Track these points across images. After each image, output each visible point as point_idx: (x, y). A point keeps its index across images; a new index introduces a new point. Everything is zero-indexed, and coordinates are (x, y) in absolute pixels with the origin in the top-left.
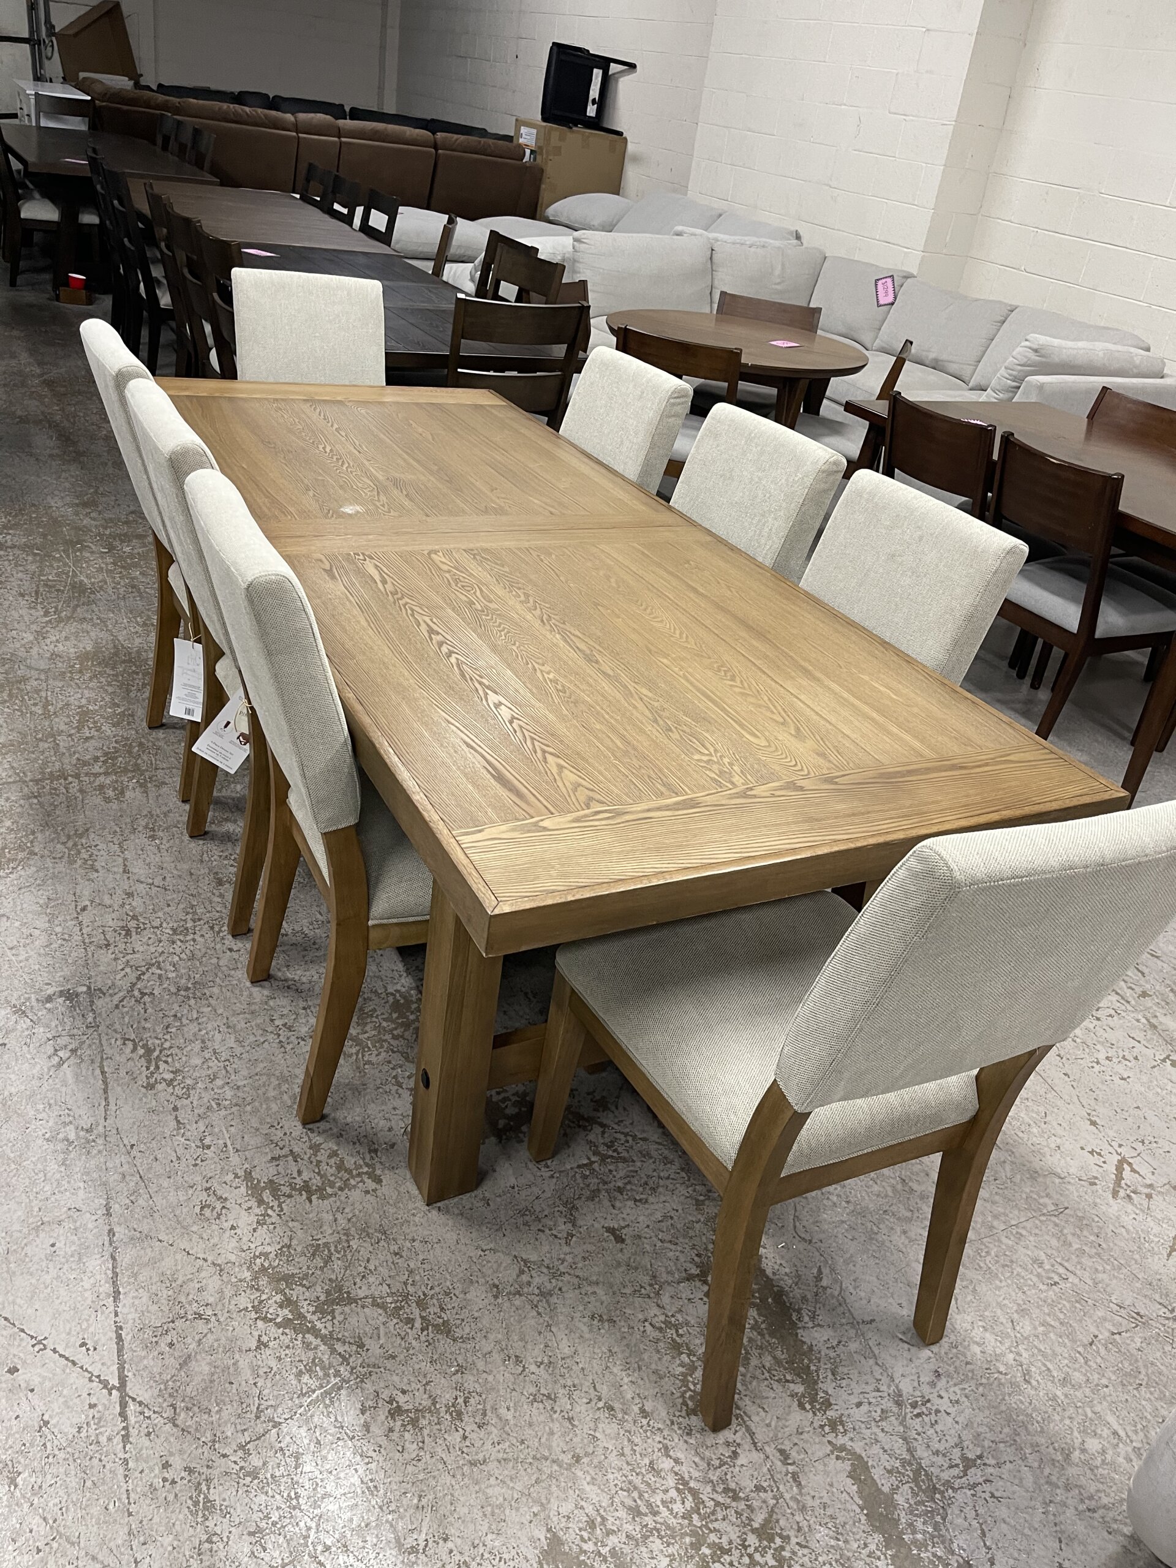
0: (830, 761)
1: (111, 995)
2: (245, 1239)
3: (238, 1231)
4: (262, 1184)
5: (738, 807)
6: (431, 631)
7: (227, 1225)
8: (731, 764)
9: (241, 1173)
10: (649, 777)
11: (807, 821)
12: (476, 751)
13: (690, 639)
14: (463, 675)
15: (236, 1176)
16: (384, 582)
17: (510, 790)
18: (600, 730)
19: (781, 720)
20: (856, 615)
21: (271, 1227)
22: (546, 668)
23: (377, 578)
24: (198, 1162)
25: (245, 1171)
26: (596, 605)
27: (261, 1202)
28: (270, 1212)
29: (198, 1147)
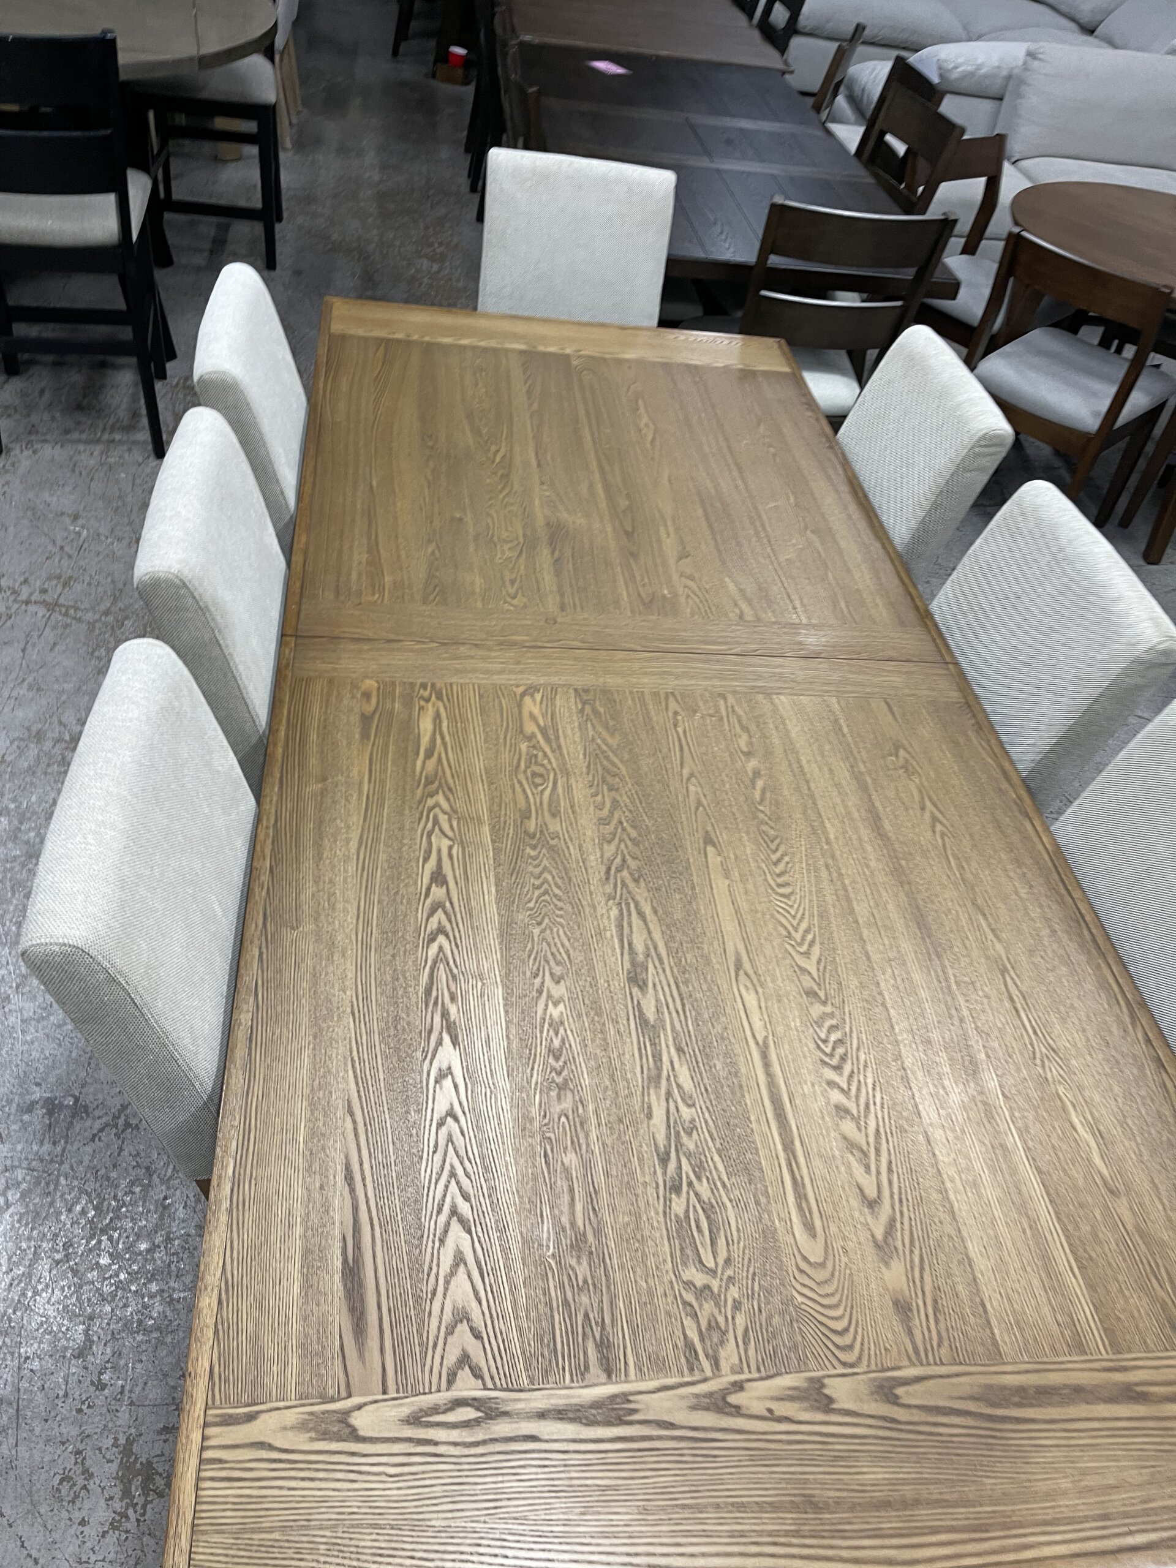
0: (910, 1333)
1: (94, 1119)
2: (89, 1545)
3: (86, 1529)
4: (138, 1466)
5: (698, 1437)
6: (438, 878)
7: (77, 1516)
8: (737, 1305)
9: (122, 1441)
10: (586, 1315)
11: (795, 1507)
12: (352, 1191)
13: (816, 951)
14: (428, 991)
15: (115, 1445)
16: (429, 754)
17: (352, 1310)
18: (566, 1170)
19: (872, 1193)
20: (1116, 921)
21: (124, 1536)
22: (559, 990)
23: (425, 741)
24: (84, 1407)
25: (128, 1439)
26: (708, 840)
27: (126, 1493)
28: (130, 1512)
29: (92, 1383)
